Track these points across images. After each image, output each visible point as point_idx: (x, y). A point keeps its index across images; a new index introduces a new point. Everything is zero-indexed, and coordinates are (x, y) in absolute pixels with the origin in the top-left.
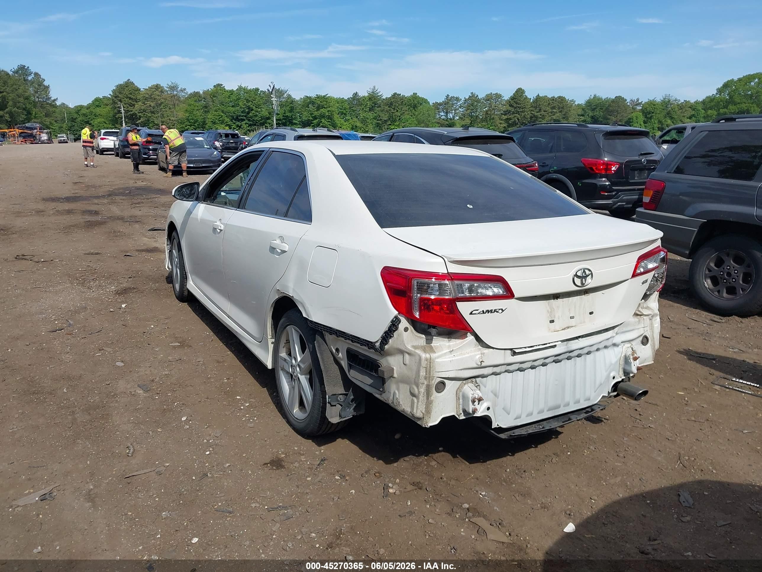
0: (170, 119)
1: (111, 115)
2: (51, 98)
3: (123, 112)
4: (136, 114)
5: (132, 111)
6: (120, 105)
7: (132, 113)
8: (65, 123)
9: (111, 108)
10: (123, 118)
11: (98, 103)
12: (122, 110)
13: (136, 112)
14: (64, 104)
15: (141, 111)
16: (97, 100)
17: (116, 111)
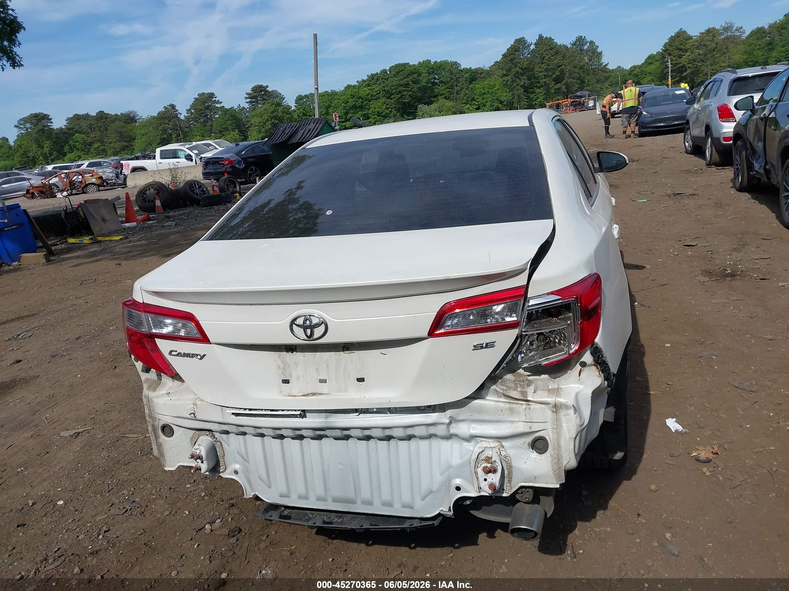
0: (720, 66)
1: (660, 71)
2: (603, 63)
3: (670, 66)
4: (685, 65)
5: (681, 63)
6: (668, 59)
7: (680, 65)
8: (619, 86)
9: (660, 64)
10: (670, 72)
11: (651, 59)
12: (669, 65)
13: (686, 64)
14: (620, 67)
15: (691, 61)
16: (649, 57)
17: (664, 66)
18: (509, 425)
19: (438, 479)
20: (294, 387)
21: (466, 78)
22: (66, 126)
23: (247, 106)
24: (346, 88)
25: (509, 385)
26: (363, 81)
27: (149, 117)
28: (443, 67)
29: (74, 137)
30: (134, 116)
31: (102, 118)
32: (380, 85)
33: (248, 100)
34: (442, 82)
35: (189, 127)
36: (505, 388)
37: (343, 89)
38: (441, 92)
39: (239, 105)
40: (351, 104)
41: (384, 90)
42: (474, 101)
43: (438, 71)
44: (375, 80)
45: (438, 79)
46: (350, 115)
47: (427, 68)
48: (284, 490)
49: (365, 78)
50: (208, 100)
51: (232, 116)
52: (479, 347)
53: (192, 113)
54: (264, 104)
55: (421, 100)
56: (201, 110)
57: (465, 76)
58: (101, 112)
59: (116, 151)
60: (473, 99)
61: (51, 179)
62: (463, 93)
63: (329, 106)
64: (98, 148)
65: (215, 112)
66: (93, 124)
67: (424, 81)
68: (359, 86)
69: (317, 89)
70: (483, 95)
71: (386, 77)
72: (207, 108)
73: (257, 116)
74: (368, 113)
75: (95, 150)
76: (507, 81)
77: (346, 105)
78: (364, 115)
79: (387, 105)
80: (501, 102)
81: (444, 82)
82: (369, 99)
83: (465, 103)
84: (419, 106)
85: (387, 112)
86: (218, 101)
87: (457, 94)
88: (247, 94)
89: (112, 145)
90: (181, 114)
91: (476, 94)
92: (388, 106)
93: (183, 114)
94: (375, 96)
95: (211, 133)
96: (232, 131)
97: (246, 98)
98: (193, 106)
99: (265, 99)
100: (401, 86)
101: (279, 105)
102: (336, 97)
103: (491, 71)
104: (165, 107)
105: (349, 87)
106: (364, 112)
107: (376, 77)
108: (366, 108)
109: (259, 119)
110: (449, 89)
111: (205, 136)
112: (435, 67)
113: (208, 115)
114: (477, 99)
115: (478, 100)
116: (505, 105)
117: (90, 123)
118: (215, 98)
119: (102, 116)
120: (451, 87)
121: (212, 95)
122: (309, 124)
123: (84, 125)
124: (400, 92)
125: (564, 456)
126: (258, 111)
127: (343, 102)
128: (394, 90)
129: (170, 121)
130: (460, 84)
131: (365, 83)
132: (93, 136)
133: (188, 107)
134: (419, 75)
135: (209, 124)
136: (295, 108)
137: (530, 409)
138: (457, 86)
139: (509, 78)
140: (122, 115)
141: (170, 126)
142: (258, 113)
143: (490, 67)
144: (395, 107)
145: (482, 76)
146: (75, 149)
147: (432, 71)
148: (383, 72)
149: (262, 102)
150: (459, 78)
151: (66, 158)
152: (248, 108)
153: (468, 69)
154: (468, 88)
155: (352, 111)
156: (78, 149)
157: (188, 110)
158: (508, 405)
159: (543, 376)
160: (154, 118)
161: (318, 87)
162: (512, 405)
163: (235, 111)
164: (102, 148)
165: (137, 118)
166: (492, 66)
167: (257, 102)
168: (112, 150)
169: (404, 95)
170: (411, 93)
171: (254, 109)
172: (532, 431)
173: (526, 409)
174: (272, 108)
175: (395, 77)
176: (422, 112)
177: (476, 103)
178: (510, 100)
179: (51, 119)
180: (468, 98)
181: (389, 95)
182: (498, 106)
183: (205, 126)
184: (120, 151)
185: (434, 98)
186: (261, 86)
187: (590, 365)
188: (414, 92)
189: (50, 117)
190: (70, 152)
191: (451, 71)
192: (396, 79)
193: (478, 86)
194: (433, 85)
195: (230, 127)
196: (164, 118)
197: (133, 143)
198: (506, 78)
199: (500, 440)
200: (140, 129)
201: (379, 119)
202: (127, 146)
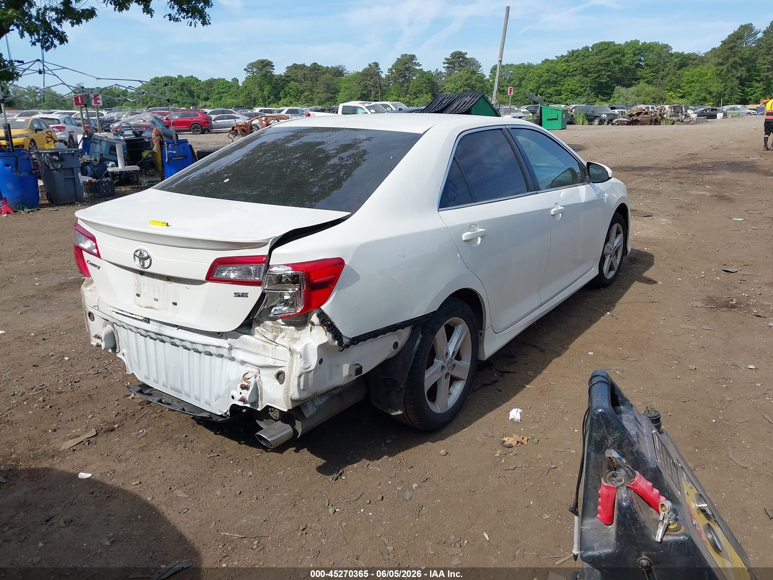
18: (263, 357)
19: (224, 388)
20: (142, 300)
21: (675, 63)
22: (285, 73)
23: (444, 71)
24: (543, 62)
25: (268, 329)
26: (563, 56)
27: (354, 72)
28: (651, 48)
29: (289, 84)
30: (342, 71)
31: (315, 68)
32: (578, 62)
33: (446, 65)
34: (647, 65)
35: (388, 86)
36: (265, 330)
37: (540, 62)
38: (644, 76)
39: (437, 69)
40: (546, 79)
41: (582, 68)
42: (680, 88)
43: (645, 52)
44: (574, 57)
45: (644, 62)
46: (542, 89)
47: (634, 49)
48: (146, 374)
49: (565, 54)
50: (409, 61)
51: (428, 79)
52: (237, 295)
53: (392, 73)
54: (460, 70)
55: (620, 82)
56: (401, 71)
57: (675, 61)
58: (315, 64)
59: (322, 101)
60: (679, 87)
61: (253, 120)
62: (668, 78)
63: (523, 78)
64: (307, 96)
65: (414, 74)
66: (306, 74)
67: (627, 61)
68: (557, 62)
69: (501, 61)
70: (690, 83)
71: (587, 55)
72: (407, 69)
73: (451, 81)
74: (561, 90)
75: (304, 97)
76: (722, 71)
77: (539, 79)
78: (556, 91)
79: (583, 83)
80: (710, 93)
81: (649, 66)
82: (566, 74)
83: (668, 90)
84: (617, 88)
85: (581, 90)
86: (418, 63)
87: (662, 79)
88: (446, 59)
89: (319, 95)
90: (382, 72)
91: (682, 81)
92: (583, 85)
93: (384, 73)
94: (571, 72)
95: (407, 94)
96: (426, 94)
97: (444, 63)
98: (395, 66)
99: (462, 66)
100: (602, 65)
101: (474, 73)
102: (531, 70)
103: (706, 58)
104: (369, 64)
105: (546, 61)
106: (557, 88)
107: (576, 54)
108: (560, 84)
109: (453, 85)
110: (654, 73)
111: (401, 96)
112: (643, 49)
113: (407, 76)
114: (683, 86)
115: (683, 88)
116: (713, 97)
117: (304, 73)
118: (416, 60)
119: (315, 67)
120: (657, 72)
121: (413, 57)
122: (466, 97)
123: (300, 74)
124: (598, 71)
125: (291, 388)
126: (453, 77)
127: (537, 76)
128: (592, 69)
129: (371, 78)
130: (667, 69)
131: (564, 59)
132: (305, 85)
133: (390, 67)
134: (623, 55)
135: (406, 85)
136: (489, 77)
137: (276, 349)
138: (663, 71)
139: (724, 67)
140: (332, 67)
141: (371, 83)
142: (453, 79)
143: (706, 54)
144: (590, 87)
145: (694, 62)
146: (289, 95)
147: (638, 53)
148: (585, 49)
149: (459, 68)
150: (667, 62)
151: (280, 102)
152: (444, 73)
153: (680, 53)
154: (676, 73)
155: (544, 86)
156: (291, 96)
157: (389, 70)
158: (263, 343)
159: (291, 327)
160: (358, 73)
161: (502, 59)
162: (265, 344)
163: (432, 74)
164: (310, 96)
165: (345, 72)
166: (708, 52)
167: (453, 68)
168: (319, 99)
169: (602, 75)
170: (610, 73)
171: (450, 75)
172: (275, 365)
173: (273, 348)
174: (467, 76)
175: (596, 55)
176: (619, 94)
177: (681, 91)
178: (721, 92)
179: (273, 66)
180: (673, 84)
181: (586, 73)
182: (705, 97)
183: (402, 86)
184: (324, 102)
185: (636, 81)
186: (460, 53)
187: (317, 325)
188: (614, 72)
189: (273, 64)
190: (284, 98)
191: (659, 54)
192: (597, 57)
193: (687, 73)
194: (637, 68)
195: (424, 90)
196: (367, 75)
197: (337, 95)
198: (721, 68)
199: (260, 369)
200: (345, 83)
201: (571, 96)
202: (332, 97)
